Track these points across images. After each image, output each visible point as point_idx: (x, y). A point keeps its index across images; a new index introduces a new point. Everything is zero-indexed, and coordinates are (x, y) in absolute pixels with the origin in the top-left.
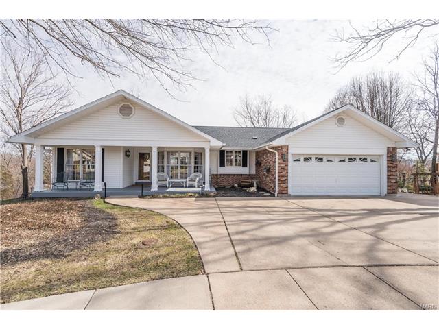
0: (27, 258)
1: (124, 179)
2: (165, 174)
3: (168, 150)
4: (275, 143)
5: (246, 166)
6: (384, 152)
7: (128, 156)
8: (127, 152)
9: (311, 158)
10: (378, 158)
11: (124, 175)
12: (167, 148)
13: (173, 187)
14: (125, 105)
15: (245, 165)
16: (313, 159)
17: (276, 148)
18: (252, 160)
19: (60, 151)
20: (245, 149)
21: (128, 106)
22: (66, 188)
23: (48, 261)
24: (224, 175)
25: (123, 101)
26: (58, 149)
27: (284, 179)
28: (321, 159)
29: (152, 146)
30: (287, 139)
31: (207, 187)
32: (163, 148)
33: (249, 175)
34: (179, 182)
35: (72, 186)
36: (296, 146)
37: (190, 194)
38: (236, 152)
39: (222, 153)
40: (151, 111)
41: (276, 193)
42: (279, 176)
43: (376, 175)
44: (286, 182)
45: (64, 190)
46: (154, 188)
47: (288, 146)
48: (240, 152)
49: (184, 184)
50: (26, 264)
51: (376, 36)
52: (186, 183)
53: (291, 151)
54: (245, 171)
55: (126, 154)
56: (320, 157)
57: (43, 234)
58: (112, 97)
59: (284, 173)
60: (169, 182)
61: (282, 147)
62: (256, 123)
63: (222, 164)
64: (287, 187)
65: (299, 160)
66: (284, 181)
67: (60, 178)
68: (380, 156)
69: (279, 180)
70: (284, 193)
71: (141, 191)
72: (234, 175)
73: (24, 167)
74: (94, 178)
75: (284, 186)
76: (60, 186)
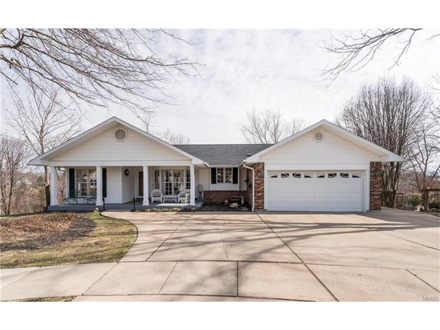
0: (13, 248)
1: (123, 195)
2: (160, 190)
3: (163, 168)
4: (250, 160)
5: (237, 183)
6: (367, 167)
7: (127, 175)
8: (126, 171)
9: (288, 175)
10: (360, 174)
11: (123, 191)
12: (161, 167)
13: (166, 202)
14: (119, 130)
15: (235, 181)
16: (291, 175)
17: (253, 165)
18: (242, 177)
19: (72, 171)
20: (235, 166)
21: (122, 130)
22: (75, 203)
23: (25, 251)
24: (216, 191)
25: (117, 126)
26: (70, 169)
27: (260, 194)
28: (298, 175)
29: (143, 165)
30: (260, 157)
31: (193, 203)
32: (158, 167)
33: (240, 191)
34: (171, 198)
35: (80, 201)
36: (272, 162)
37: (175, 209)
38: (227, 169)
39: (213, 170)
40: (140, 134)
41: (253, 208)
42: (255, 192)
43: (360, 190)
44: (262, 197)
45: (73, 204)
46: (146, 202)
47: (264, 163)
48: (230, 169)
49: (176, 200)
50: (10, 252)
51: (365, 44)
52: (177, 198)
53: (267, 168)
54: (236, 187)
55: (125, 173)
56: (299, 173)
57: (33, 234)
58: (107, 123)
59: (260, 189)
60: (163, 198)
61: (258, 164)
62: (263, 139)
63: (214, 182)
64: (263, 203)
65: (276, 177)
66: (261, 197)
67: (72, 194)
68: (363, 171)
69: (255, 195)
70: (260, 209)
71: (133, 206)
72: (226, 191)
73: (46, 185)
74: (96, 195)
75: (260, 201)
76: (71, 201)
